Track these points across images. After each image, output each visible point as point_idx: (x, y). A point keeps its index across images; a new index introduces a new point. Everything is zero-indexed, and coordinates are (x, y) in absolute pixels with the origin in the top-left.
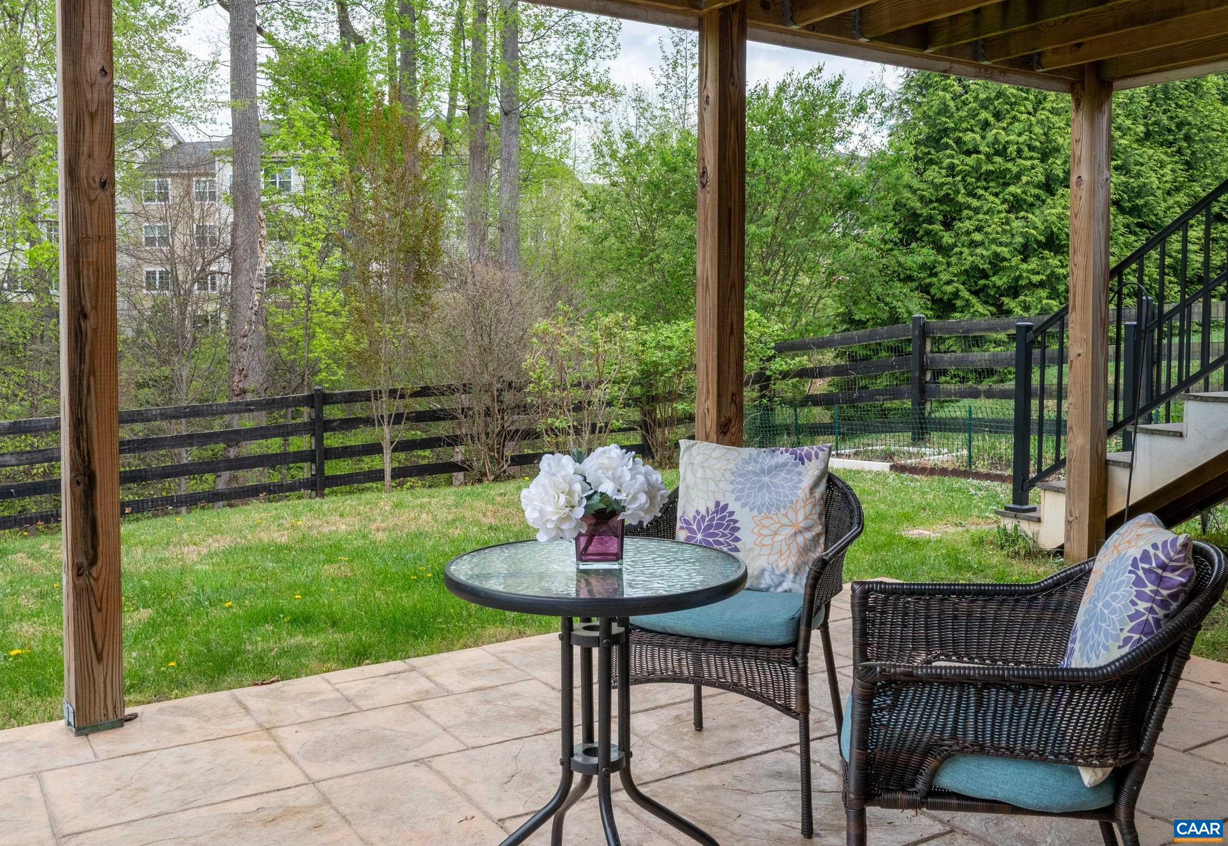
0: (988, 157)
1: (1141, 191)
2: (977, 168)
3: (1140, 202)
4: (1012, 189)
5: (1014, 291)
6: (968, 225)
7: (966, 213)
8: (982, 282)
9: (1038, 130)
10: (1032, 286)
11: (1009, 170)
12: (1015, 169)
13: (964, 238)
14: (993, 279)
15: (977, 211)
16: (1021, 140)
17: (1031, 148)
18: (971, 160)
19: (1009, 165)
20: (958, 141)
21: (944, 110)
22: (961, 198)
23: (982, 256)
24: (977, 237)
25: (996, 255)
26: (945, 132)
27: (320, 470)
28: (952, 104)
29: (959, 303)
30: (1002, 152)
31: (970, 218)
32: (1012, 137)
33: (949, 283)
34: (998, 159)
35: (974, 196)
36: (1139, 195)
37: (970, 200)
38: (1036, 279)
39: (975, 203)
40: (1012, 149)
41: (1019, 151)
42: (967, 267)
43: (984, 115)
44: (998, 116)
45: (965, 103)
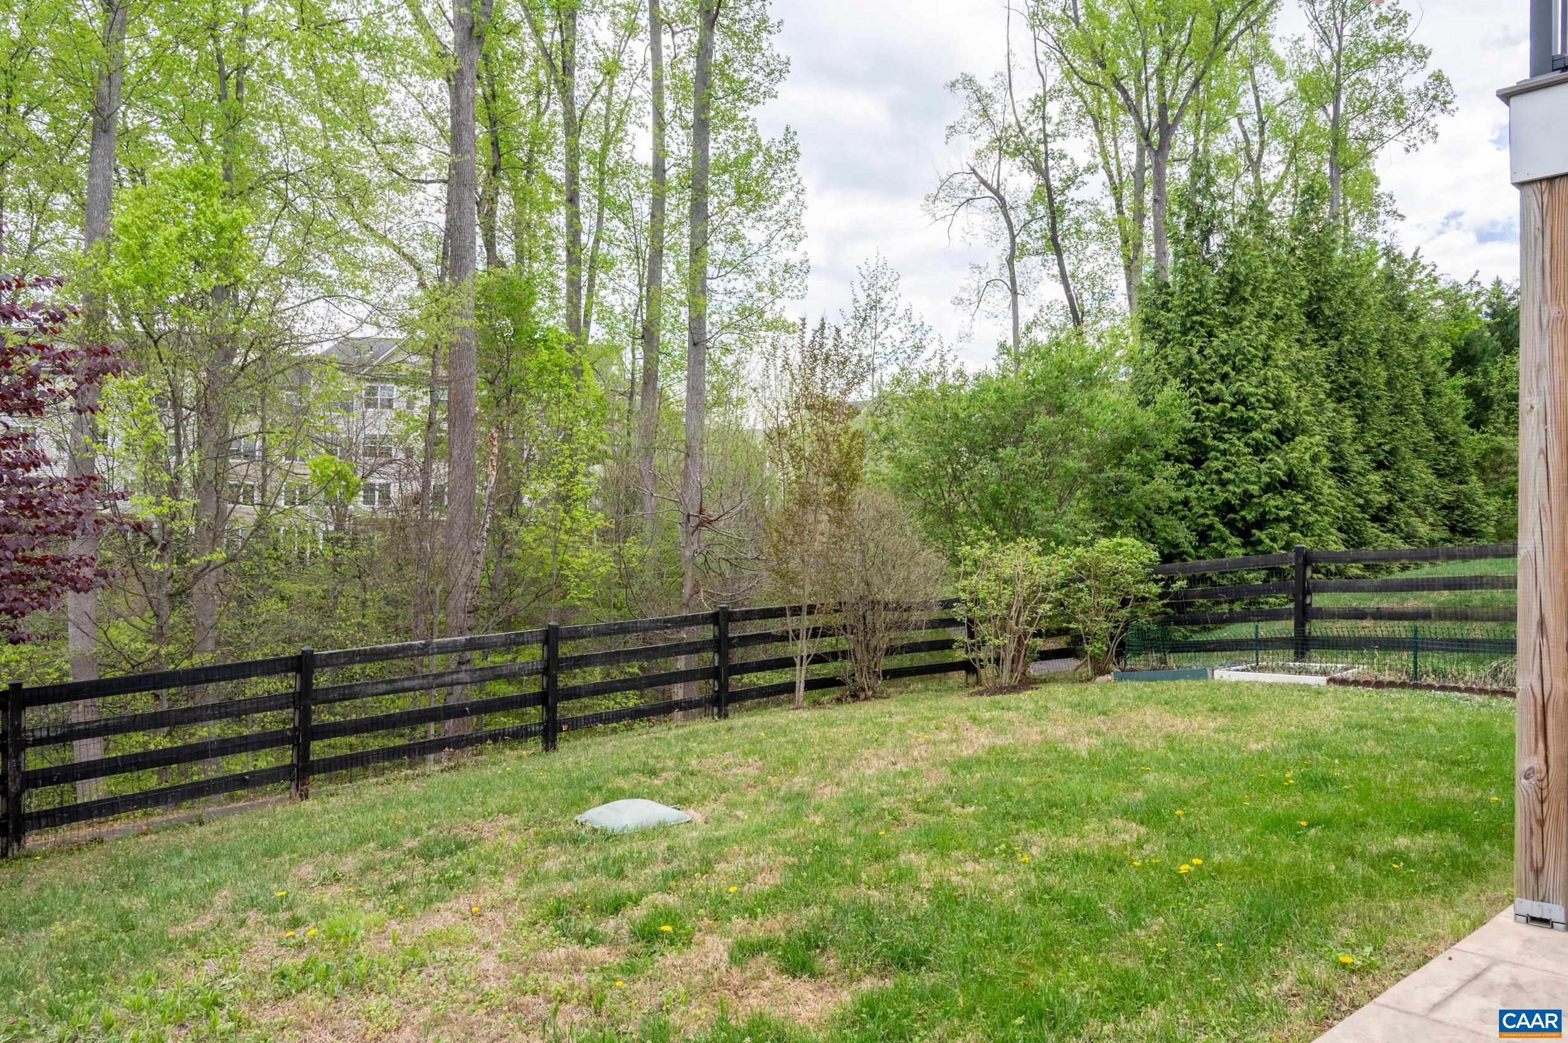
5: (1262, 523)
6: (1216, 465)
7: (1213, 454)
8: (1231, 516)
10: (1278, 520)
11: (1252, 418)
13: (1214, 477)
14: (1243, 513)
15: (1224, 453)
17: (1268, 399)
22: (1209, 441)
23: (1234, 493)
24: (1226, 475)
25: (1246, 492)
27: (724, 686)
29: (1214, 534)
30: (1243, 401)
31: (1217, 459)
33: (1205, 515)
35: (1221, 439)
37: (1216, 443)
38: (1283, 514)
39: (1222, 446)
42: (1218, 502)
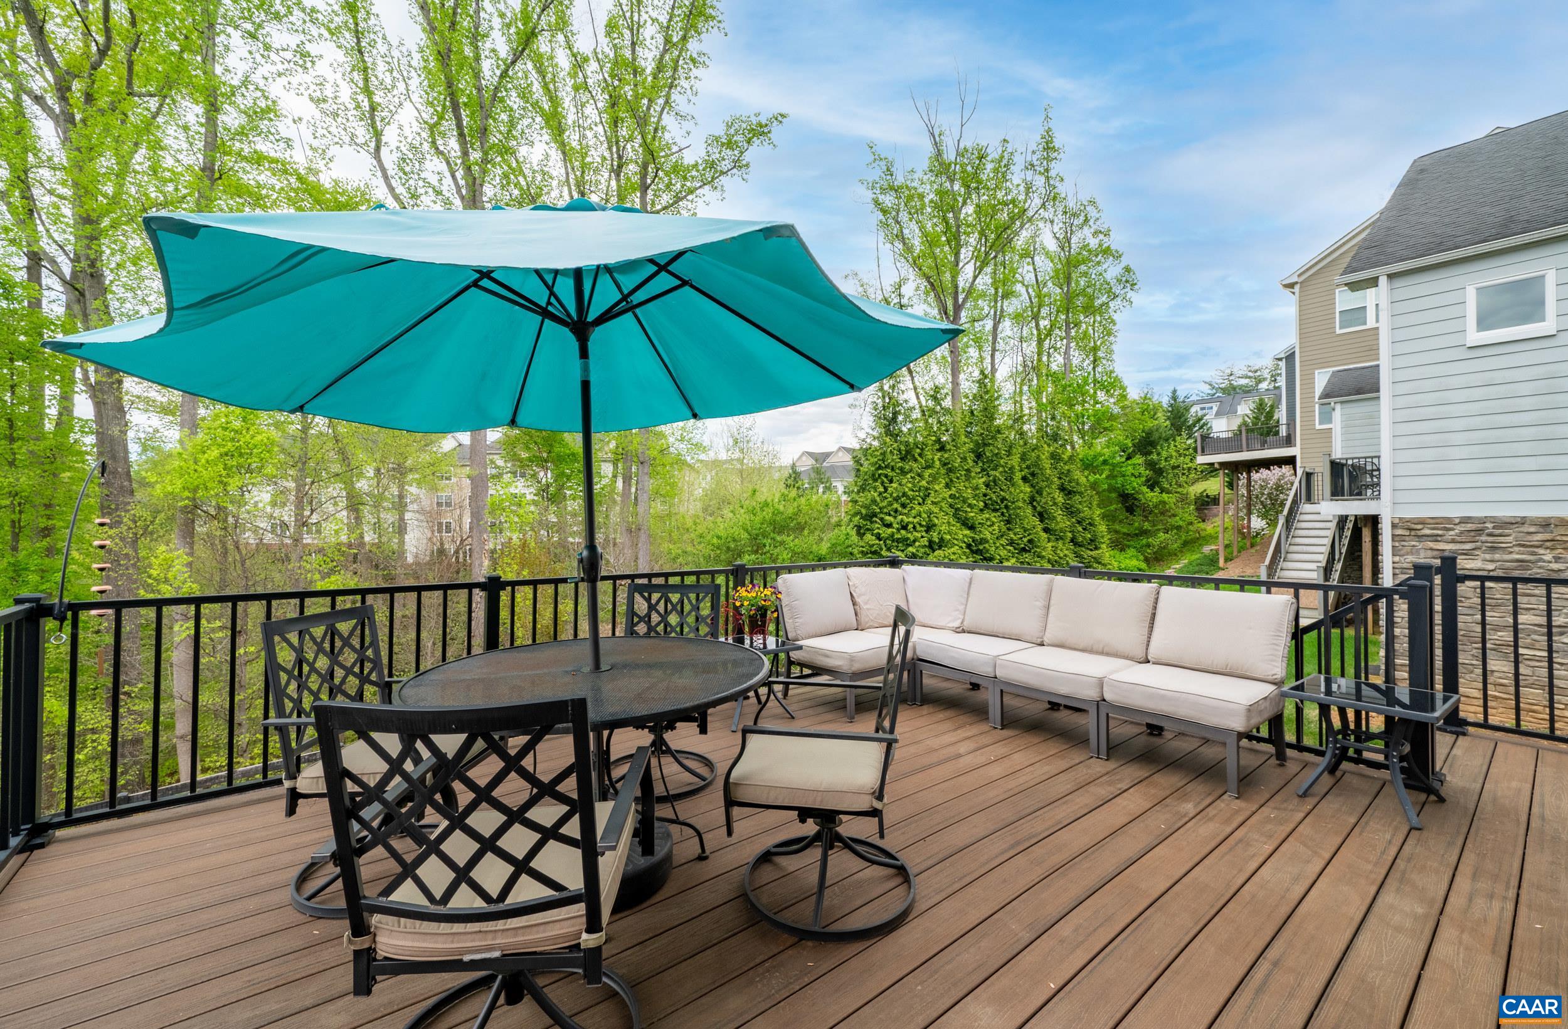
0: (898, 530)
1: (984, 541)
2: (892, 535)
3: (981, 547)
4: (911, 549)
9: (924, 515)
12: (912, 538)
16: (915, 521)
18: (890, 531)
19: (909, 535)
20: (882, 519)
21: (874, 501)
26: (875, 515)
28: (878, 499)
32: (911, 519)
34: (903, 532)
36: (981, 543)
40: (911, 526)
41: (914, 528)
43: (895, 505)
44: (904, 506)
45: (886, 498)
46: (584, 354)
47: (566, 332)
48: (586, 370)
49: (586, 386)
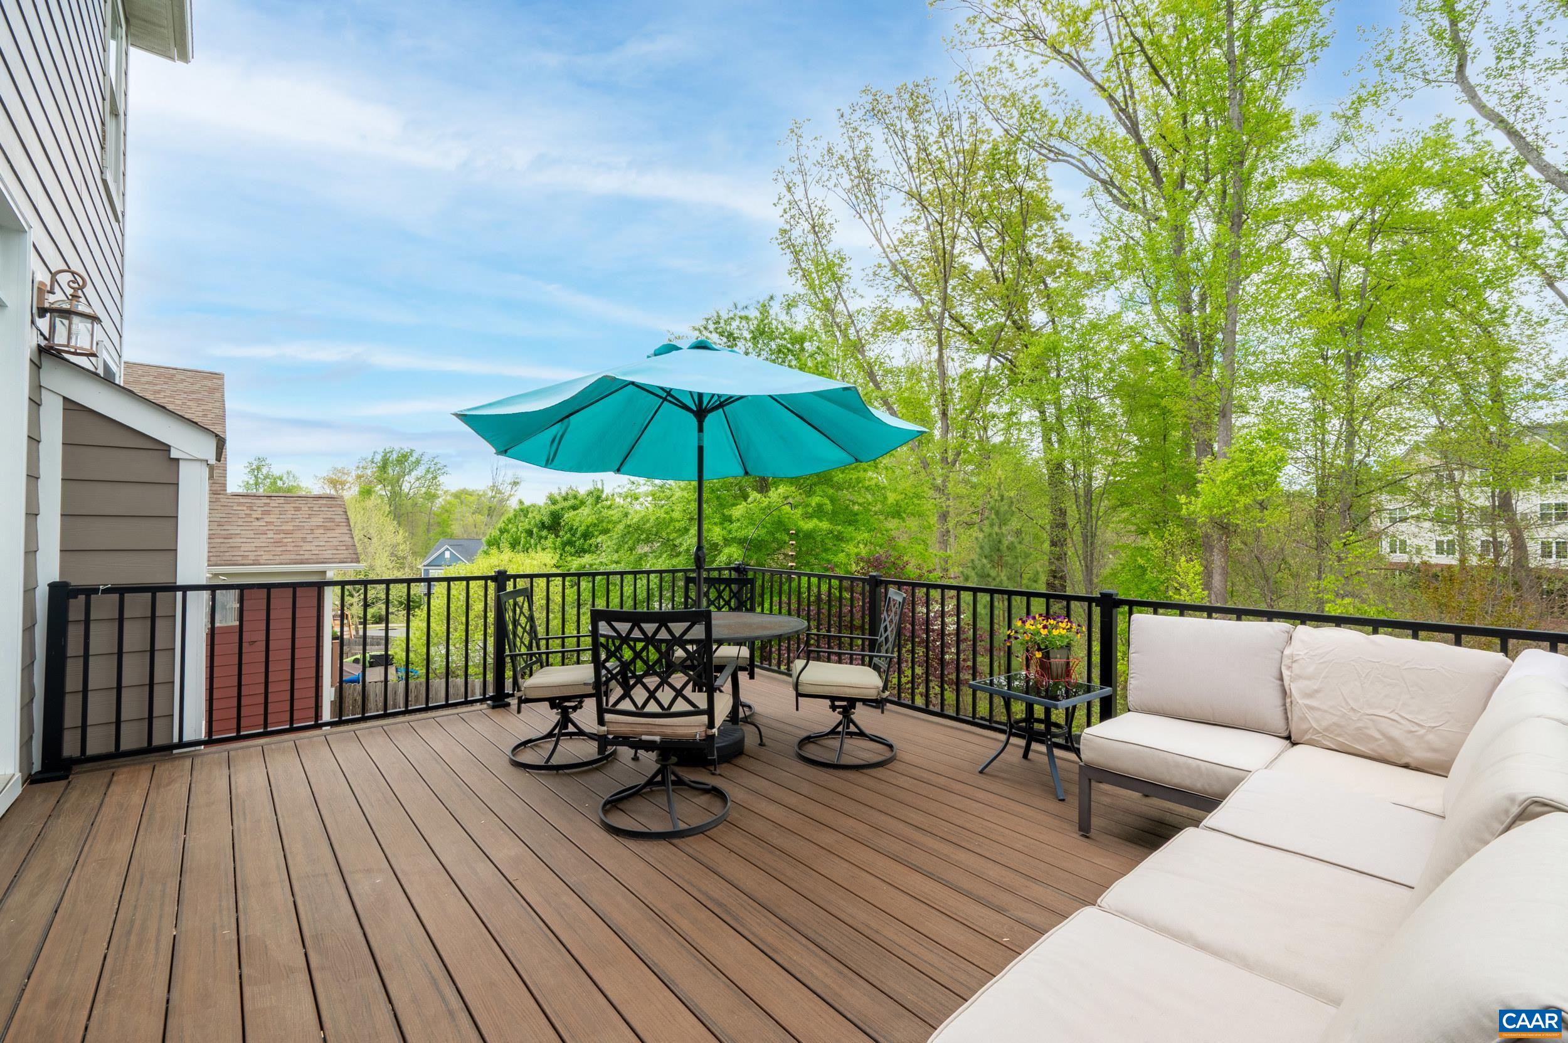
46: (701, 429)
47: (691, 415)
48: (700, 439)
49: (701, 449)
